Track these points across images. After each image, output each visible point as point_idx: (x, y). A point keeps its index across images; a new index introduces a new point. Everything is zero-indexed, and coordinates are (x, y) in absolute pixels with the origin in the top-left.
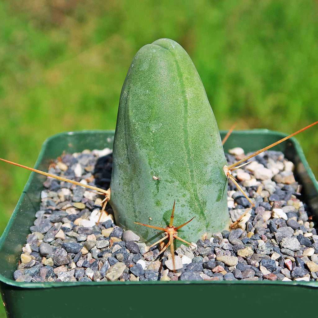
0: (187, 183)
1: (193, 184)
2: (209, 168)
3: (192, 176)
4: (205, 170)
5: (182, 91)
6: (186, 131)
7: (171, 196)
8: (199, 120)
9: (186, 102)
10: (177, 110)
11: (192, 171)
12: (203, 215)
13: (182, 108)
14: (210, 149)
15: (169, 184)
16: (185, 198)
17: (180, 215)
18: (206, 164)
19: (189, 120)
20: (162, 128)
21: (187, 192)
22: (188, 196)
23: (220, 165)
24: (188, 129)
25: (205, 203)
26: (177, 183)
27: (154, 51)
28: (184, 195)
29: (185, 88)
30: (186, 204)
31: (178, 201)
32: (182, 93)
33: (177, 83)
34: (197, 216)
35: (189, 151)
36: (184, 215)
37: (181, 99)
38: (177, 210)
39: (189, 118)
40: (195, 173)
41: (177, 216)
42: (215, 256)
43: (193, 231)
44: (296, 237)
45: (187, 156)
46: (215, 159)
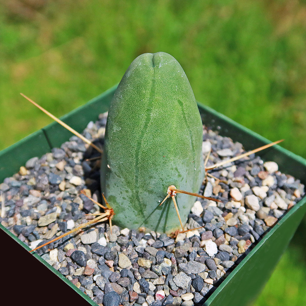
0: (131, 183)
1: (136, 187)
2: (153, 182)
3: (137, 181)
4: (149, 181)
5: (148, 109)
6: (139, 144)
7: (117, 186)
8: (156, 139)
9: (148, 119)
10: (137, 123)
11: (137, 177)
12: (142, 214)
13: (142, 122)
14: (158, 167)
15: (116, 176)
16: (127, 194)
17: (120, 204)
18: (151, 177)
19: (145, 135)
20: (120, 131)
21: (129, 190)
22: (130, 194)
23: (164, 183)
24: (142, 142)
25: (145, 205)
26: (123, 180)
27: (140, 64)
28: (127, 191)
29: (152, 107)
30: (127, 198)
31: (121, 193)
32: (147, 111)
33: (146, 101)
34: (136, 212)
35: (137, 160)
36: (123, 206)
37: (144, 115)
38: (119, 200)
39: (146, 133)
40: (139, 180)
41: (117, 203)
42: (125, 250)
43: (129, 221)
44: (195, 277)
45: (134, 164)
46: (161, 176)
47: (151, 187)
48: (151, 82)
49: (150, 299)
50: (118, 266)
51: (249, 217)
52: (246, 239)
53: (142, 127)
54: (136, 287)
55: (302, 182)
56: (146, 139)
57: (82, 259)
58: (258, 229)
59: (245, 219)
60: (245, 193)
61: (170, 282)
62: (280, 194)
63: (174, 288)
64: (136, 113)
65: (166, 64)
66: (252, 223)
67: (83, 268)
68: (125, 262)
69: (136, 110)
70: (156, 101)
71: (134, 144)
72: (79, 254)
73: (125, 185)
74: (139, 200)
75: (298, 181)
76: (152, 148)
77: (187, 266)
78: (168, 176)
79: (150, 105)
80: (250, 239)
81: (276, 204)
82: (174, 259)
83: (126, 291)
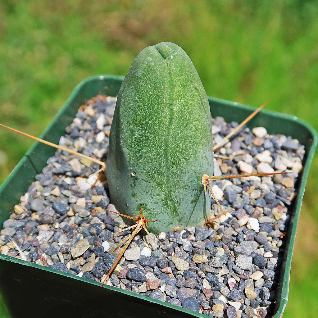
0: (163, 185)
1: (168, 187)
2: (186, 176)
3: (168, 181)
4: (182, 178)
5: (170, 104)
6: (167, 142)
7: (145, 192)
8: (183, 132)
9: (172, 115)
10: (161, 121)
11: (168, 176)
12: (176, 212)
13: (167, 119)
14: (190, 160)
15: (144, 182)
16: (159, 197)
17: (152, 210)
18: (184, 173)
19: (172, 131)
20: (144, 135)
21: (161, 193)
22: (162, 196)
23: (198, 175)
24: (170, 140)
25: (179, 203)
26: (152, 184)
27: (151, 59)
28: (158, 195)
29: (174, 101)
30: (159, 202)
31: (152, 198)
32: (169, 106)
33: (166, 96)
34: (170, 212)
35: (167, 159)
36: (156, 210)
37: (167, 111)
38: (150, 206)
39: (173, 130)
40: (171, 179)
41: (149, 210)
42: (173, 254)
43: (163, 224)
44: (254, 255)
45: (164, 163)
46: (194, 169)
48: (168, 76)
49: (224, 290)
50: (178, 270)
51: (268, 184)
52: (276, 206)
53: (167, 123)
54: (206, 285)
55: (293, 138)
56: (174, 135)
57: (141, 275)
58: (282, 193)
59: (265, 187)
60: (252, 163)
61: (234, 268)
62: (281, 155)
63: (241, 272)
64: (158, 111)
65: (177, 53)
66: (273, 189)
67: (144, 283)
68: (183, 265)
69: (157, 109)
70: (177, 94)
71: (162, 144)
72: (135, 272)
73: (156, 189)
74: (172, 200)
75: (290, 138)
76: (181, 143)
77: (243, 248)
78: (200, 166)
79: (172, 99)
80: (280, 205)
81: (284, 164)
82: (225, 246)
83: (198, 292)
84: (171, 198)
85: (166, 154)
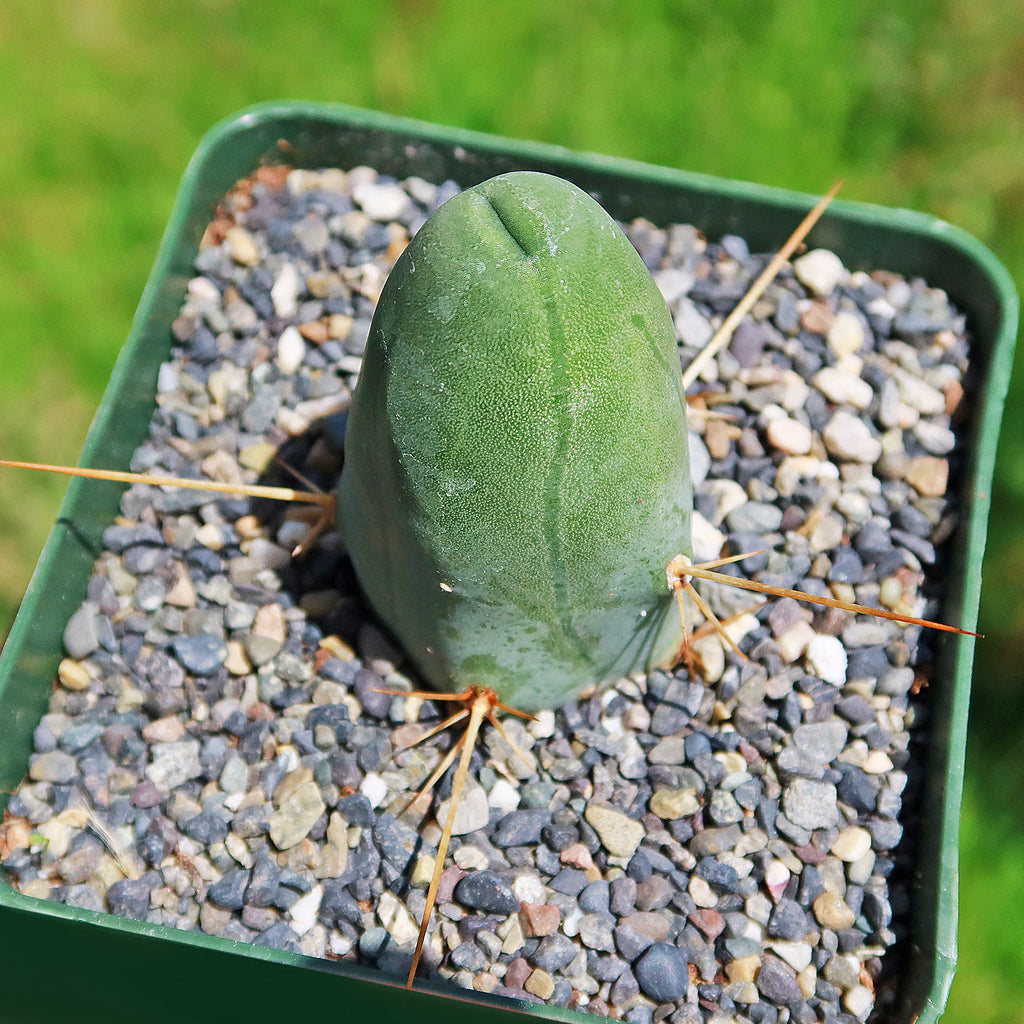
2: (618, 578)
4: (604, 583)
5: (556, 397)
6: (553, 502)
7: (489, 627)
9: (565, 424)
13: (549, 443)
14: (628, 537)
16: (533, 636)
17: (514, 669)
18: (610, 570)
20: (475, 490)
24: (562, 494)
27: (481, 268)
28: (530, 631)
29: (570, 385)
30: (534, 646)
31: (510, 640)
33: (544, 375)
35: (556, 544)
36: (525, 667)
38: (507, 658)
39: (569, 465)
40: (569, 590)
41: (504, 670)
42: (588, 791)
44: (838, 775)
45: (547, 558)
46: (641, 554)
47: (613, 593)
48: (544, 315)
49: (758, 905)
50: (608, 853)
51: (862, 493)
52: (893, 573)
53: (551, 453)
54: (701, 893)
55: (932, 284)
56: (573, 480)
57: (503, 896)
58: (911, 524)
59: (856, 506)
60: (805, 408)
61: (781, 827)
62: (897, 361)
63: (802, 839)
64: (518, 423)
66: (880, 506)
67: (514, 916)
68: (622, 834)
69: (516, 417)
70: (576, 363)
71: (536, 508)
72: (483, 887)
73: (522, 618)
74: (575, 637)
75: (920, 284)
76: (598, 497)
79: (561, 379)
80: (907, 567)
81: (910, 405)
82: (746, 746)
83: (677, 921)
84: (569, 631)
85: (551, 532)
